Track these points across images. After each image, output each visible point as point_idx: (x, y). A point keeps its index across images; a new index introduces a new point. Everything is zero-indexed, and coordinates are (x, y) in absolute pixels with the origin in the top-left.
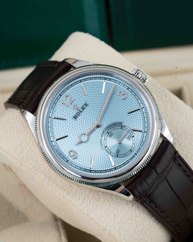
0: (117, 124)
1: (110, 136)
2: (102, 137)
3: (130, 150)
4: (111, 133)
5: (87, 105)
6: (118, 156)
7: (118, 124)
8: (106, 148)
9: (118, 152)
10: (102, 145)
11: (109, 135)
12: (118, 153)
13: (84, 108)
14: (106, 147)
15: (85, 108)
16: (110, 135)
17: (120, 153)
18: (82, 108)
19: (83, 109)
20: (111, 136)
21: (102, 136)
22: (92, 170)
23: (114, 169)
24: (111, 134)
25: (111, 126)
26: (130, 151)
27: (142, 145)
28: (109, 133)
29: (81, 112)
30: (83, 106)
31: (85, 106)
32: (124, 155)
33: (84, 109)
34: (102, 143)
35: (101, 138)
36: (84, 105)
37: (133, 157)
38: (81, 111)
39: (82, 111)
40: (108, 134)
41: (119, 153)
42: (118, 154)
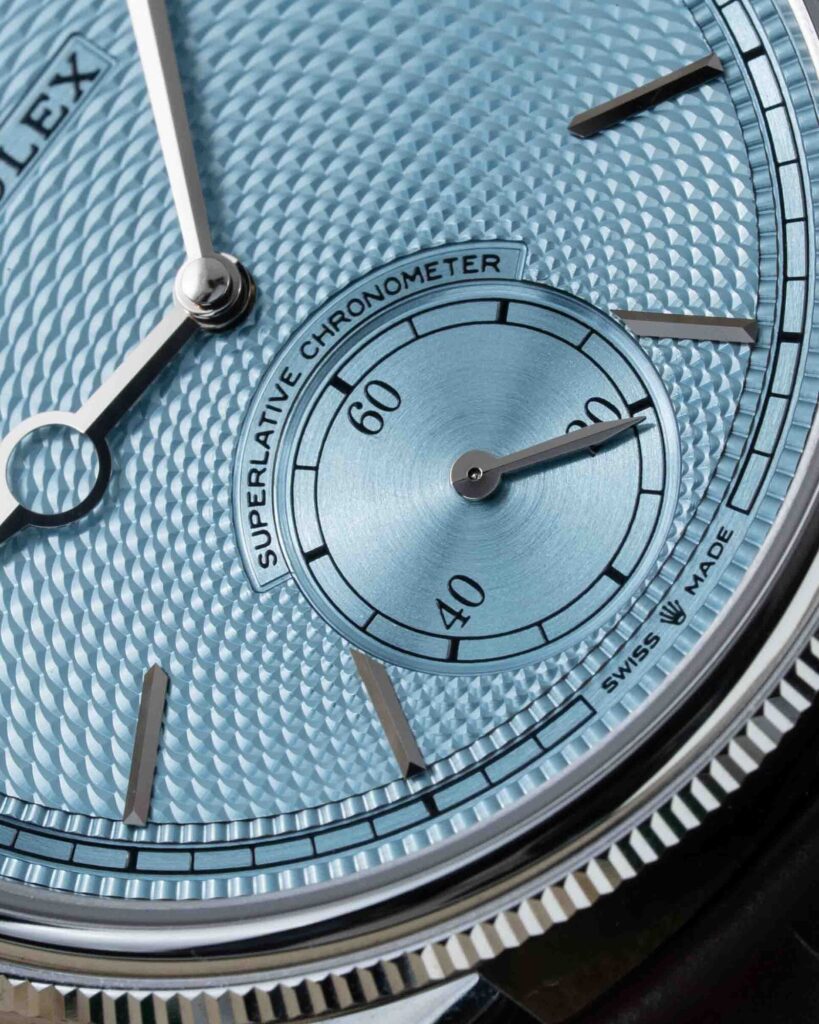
0: (442, 269)
1: (361, 427)
2: (272, 440)
3: (610, 572)
4: (374, 391)
5: (91, 76)
6: (465, 650)
7: (458, 265)
8: (320, 565)
9: (457, 606)
10: (263, 539)
11: (357, 414)
12: (465, 620)
13: (47, 113)
14: (323, 551)
15: (65, 111)
16: (368, 406)
17: (480, 621)
18: (27, 120)
19: (47, 133)
20: (371, 423)
21: (266, 427)
22: (152, 848)
23: (419, 810)
24: (377, 392)
25: (377, 305)
26: (609, 585)
27: (742, 499)
28: (346, 389)
29: (20, 167)
30: (44, 97)
31: (63, 94)
32: (533, 637)
33: (48, 123)
34: (265, 514)
35: (258, 452)
36: (58, 80)
37: (640, 654)
38: (21, 157)
39: (35, 149)
40: (334, 395)
41: (467, 611)
42: (457, 630)
